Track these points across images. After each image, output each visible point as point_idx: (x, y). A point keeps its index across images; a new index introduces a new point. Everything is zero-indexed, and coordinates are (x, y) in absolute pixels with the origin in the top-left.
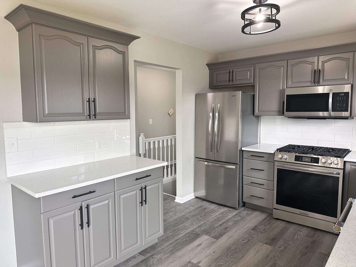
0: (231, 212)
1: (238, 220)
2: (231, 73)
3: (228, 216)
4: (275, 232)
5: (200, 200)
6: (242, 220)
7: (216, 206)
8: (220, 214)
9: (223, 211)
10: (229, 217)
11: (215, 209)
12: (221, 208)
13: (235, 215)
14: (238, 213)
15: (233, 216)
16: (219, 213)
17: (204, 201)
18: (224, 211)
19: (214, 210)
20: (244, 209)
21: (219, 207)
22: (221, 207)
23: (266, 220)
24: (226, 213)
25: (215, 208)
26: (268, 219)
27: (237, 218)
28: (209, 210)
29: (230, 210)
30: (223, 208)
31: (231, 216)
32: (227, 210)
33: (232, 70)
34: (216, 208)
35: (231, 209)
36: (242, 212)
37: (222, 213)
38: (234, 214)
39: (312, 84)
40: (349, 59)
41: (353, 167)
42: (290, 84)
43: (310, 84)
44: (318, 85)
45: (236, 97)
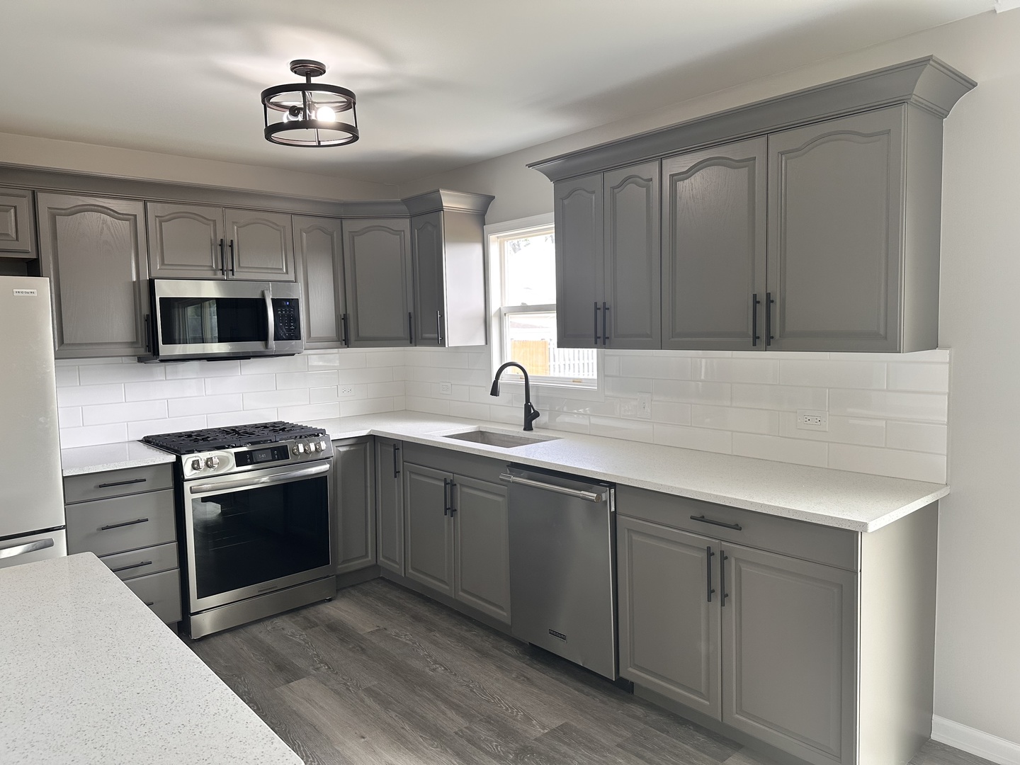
39: (215, 274)
40: (284, 227)
41: (342, 449)
42: (158, 268)
43: (210, 274)
44: (231, 277)
45: (32, 295)
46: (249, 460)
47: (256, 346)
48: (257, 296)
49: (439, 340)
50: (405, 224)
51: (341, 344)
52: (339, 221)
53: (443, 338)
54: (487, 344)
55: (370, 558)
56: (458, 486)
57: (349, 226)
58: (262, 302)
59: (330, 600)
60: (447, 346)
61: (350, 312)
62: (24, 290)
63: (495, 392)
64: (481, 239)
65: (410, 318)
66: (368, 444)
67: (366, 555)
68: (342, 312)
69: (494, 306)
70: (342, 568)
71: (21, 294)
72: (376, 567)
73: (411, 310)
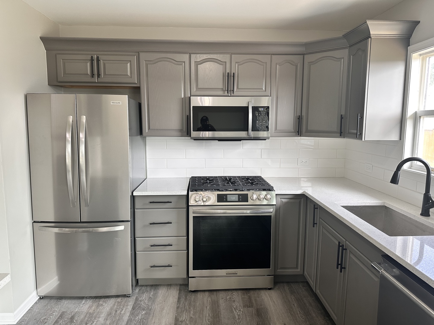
0: (124, 306)
1: (143, 319)
2: (95, 62)
3: (123, 317)
4: (207, 318)
5: (53, 302)
6: (149, 314)
7: (89, 302)
8: (107, 319)
9: (108, 309)
10: (126, 318)
11: (91, 311)
12: (102, 305)
13: (133, 308)
14: (135, 303)
15: (132, 314)
16: (103, 316)
17: (63, 301)
18: (111, 309)
19: (90, 314)
20: (140, 290)
21: (96, 304)
22: (101, 301)
23: (183, 300)
24: (116, 311)
25: (90, 307)
26: (184, 296)
27: (139, 313)
28: (82, 317)
29: (118, 302)
30: (106, 303)
31: (128, 314)
32: (113, 303)
33: (98, 57)
34: (94, 307)
35: (119, 300)
36: (140, 299)
37: (109, 314)
38: (130, 308)
39: (224, 93)
40: (266, 63)
41: (284, 200)
42: (195, 90)
43: (221, 93)
44: (232, 94)
45: (119, 104)
46: (225, 200)
47: (242, 134)
48: (245, 105)
49: (359, 135)
50: (344, 53)
51: (296, 134)
52: (302, 56)
53: (361, 134)
54: (400, 139)
55: (299, 270)
56: (348, 251)
57: (308, 58)
58: (247, 108)
59: (270, 289)
60: (363, 140)
61: (304, 114)
62: (115, 102)
63: (395, 180)
64: (404, 58)
65: (342, 118)
66: (302, 199)
67: (297, 268)
68: (299, 114)
69: (410, 112)
70: (280, 271)
71: (114, 104)
72: (303, 276)
73: (343, 113)
